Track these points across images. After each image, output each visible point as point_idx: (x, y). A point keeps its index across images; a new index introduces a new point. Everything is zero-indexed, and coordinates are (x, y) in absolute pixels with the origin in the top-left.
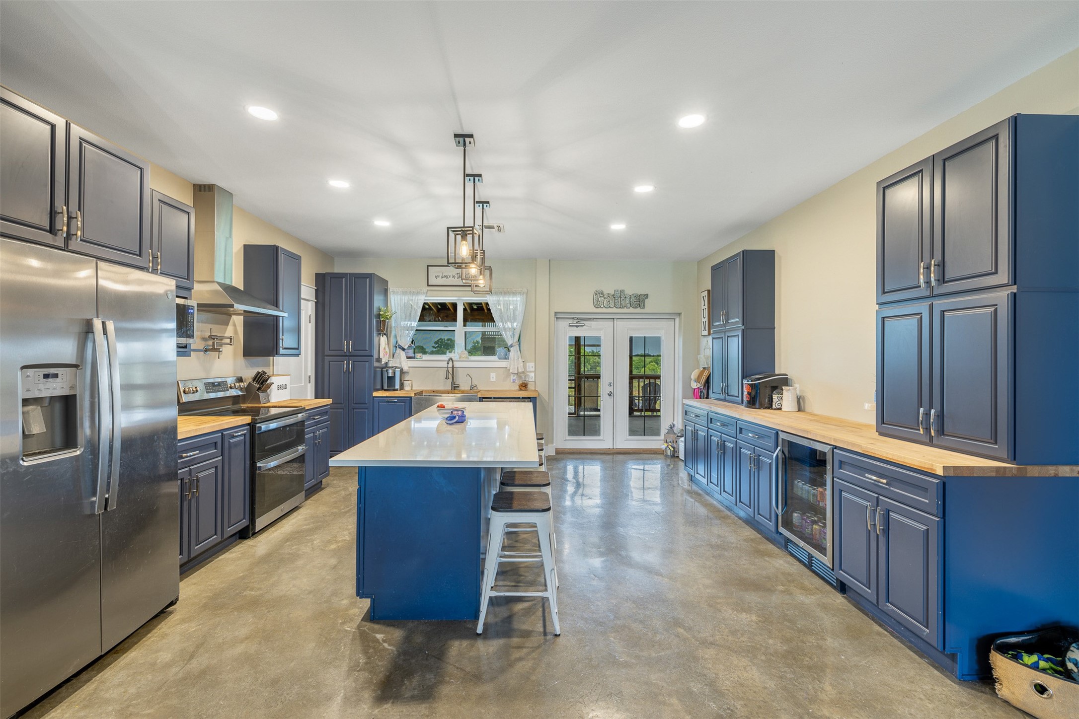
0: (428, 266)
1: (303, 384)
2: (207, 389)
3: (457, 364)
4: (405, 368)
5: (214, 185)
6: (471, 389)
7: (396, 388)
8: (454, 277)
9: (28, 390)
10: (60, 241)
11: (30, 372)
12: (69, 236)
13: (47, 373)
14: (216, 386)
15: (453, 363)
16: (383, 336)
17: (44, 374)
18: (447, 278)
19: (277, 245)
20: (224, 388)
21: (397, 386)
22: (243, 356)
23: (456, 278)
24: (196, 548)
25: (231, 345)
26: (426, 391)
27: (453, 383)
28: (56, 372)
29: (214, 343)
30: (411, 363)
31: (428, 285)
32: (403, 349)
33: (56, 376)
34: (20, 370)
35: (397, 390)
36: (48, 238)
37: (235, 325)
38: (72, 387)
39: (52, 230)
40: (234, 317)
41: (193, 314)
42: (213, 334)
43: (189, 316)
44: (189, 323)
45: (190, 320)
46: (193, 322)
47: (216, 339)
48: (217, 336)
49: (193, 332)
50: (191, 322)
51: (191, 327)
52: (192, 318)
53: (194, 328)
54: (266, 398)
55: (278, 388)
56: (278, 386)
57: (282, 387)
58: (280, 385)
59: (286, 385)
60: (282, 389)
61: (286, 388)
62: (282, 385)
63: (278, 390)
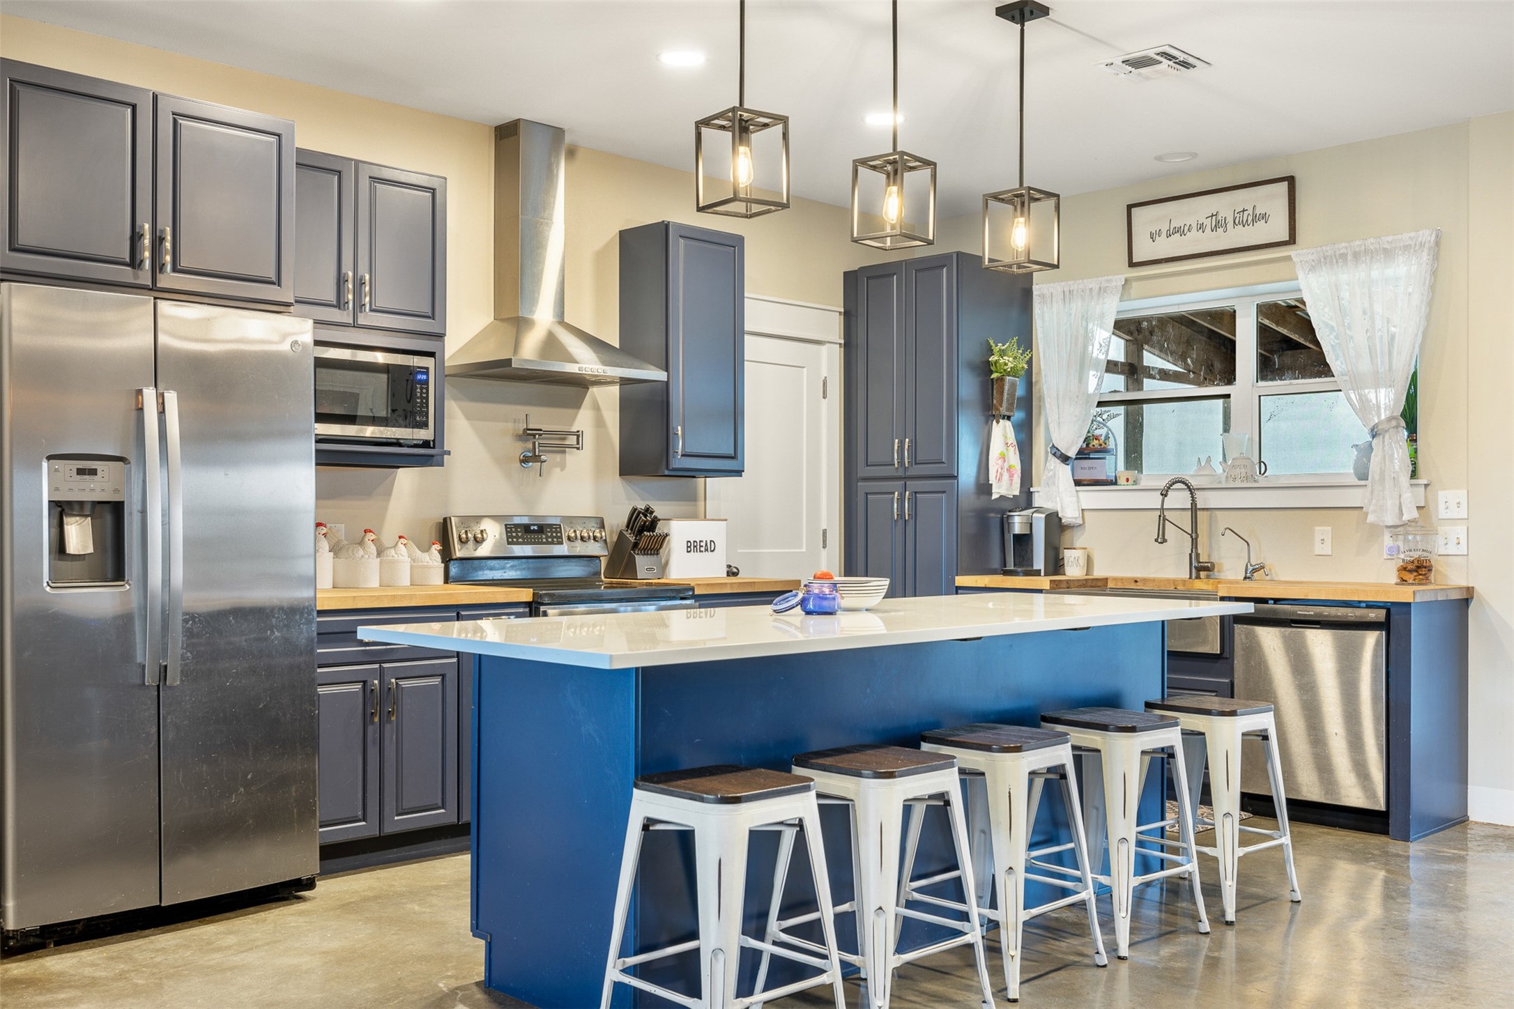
0: (1130, 207)
1: (804, 550)
2: (512, 537)
3: (1203, 500)
4: (1069, 514)
5: (519, 119)
6: (1245, 578)
7: (1035, 567)
8: (1201, 227)
9: (57, 489)
10: (145, 278)
11: (58, 464)
12: (157, 267)
13: (81, 467)
14: (534, 531)
15: (1192, 493)
16: (998, 422)
17: (78, 469)
18: (1183, 234)
19: (667, 219)
20: (552, 537)
21: (1039, 563)
22: (620, 475)
23: (1208, 229)
24: (396, 818)
25: (578, 449)
26: (1115, 579)
27: (1194, 554)
28: (93, 467)
29: (534, 443)
30: (1093, 498)
31: (1132, 264)
32: (1065, 459)
33: (93, 472)
34: (46, 461)
35: (1037, 573)
36: (126, 274)
37: (596, 408)
38: (116, 491)
39: (135, 263)
40: (594, 391)
41: (426, 382)
42: (531, 427)
43: (418, 386)
44: (419, 400)
45: (421, 395)
46: (427, 398)
47: (537, 436)
48: (541, 430)
49: (427, 417)
50: (421, 398)
51: (421, 407)
52: (424, 391)
53: (428, 409)
54: (655, 567)
55: (688, 547)
56: (688, 542)
57: (698, 547)
58: (694, 542)
59: (712, 543)
60: (700, 551)
61: (712, 549)
62: (700, 541)
63: (688, 552)
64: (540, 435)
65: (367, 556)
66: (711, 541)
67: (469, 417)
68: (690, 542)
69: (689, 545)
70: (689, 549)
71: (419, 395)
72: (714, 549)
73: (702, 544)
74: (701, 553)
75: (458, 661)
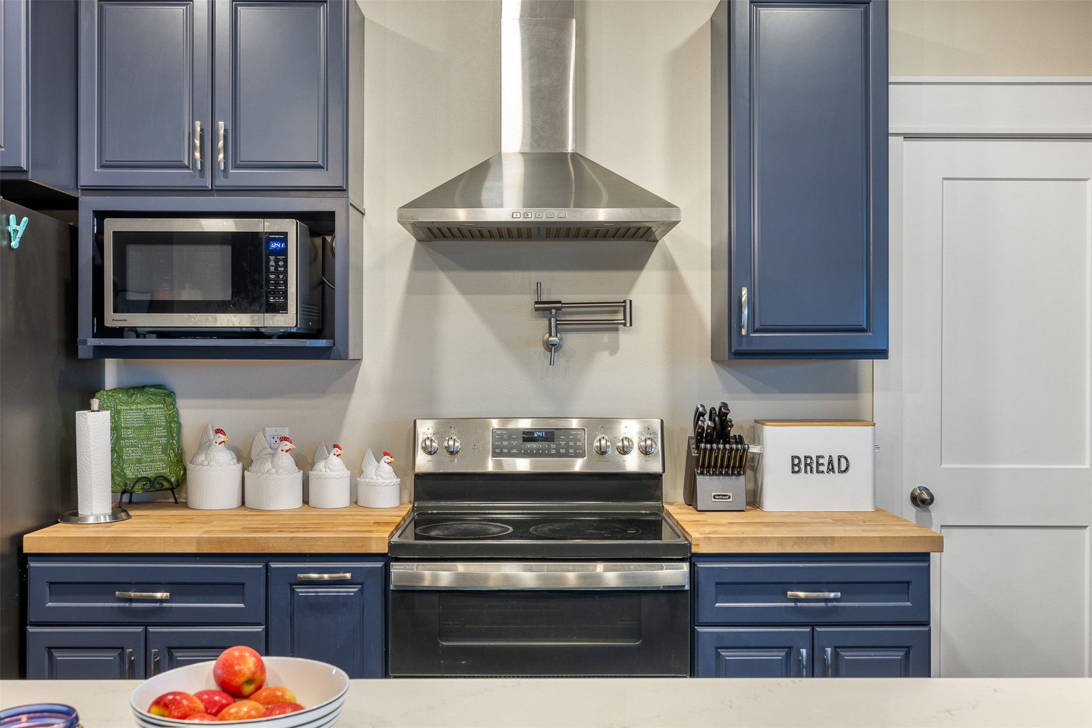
2: (502, 447)
14: (538, 439)
41: (284, 252)
42: (544, 298)
43: (272, 258)
44: (272, 276)
45: (276, 269)
46: (285, 272)
47: (554, 311)
48: (560, 302)
49: (286, 297)
50: (277, 273)
51: (277, 283)
52: (281, 263)
53: (286, 286)
54: (730, 494)
55: (793, 465)
56: (793, 458)
57: (814, 466)
58: (806, 457)
59: (843, 461)
60: (818, 472)
61: (843, 468)
62: (818, 457)
63: (793, 472)
64: (558, 309)
65: (274, 471)
66: (840, 457)
67: (464, 290)
68: (799, 458)
69: (796, 461)
70: (796, 469)
71: (272, 269)
72: (847, 468)
73: (821, 461)
74: (821, 475)
75: (267, 630)
